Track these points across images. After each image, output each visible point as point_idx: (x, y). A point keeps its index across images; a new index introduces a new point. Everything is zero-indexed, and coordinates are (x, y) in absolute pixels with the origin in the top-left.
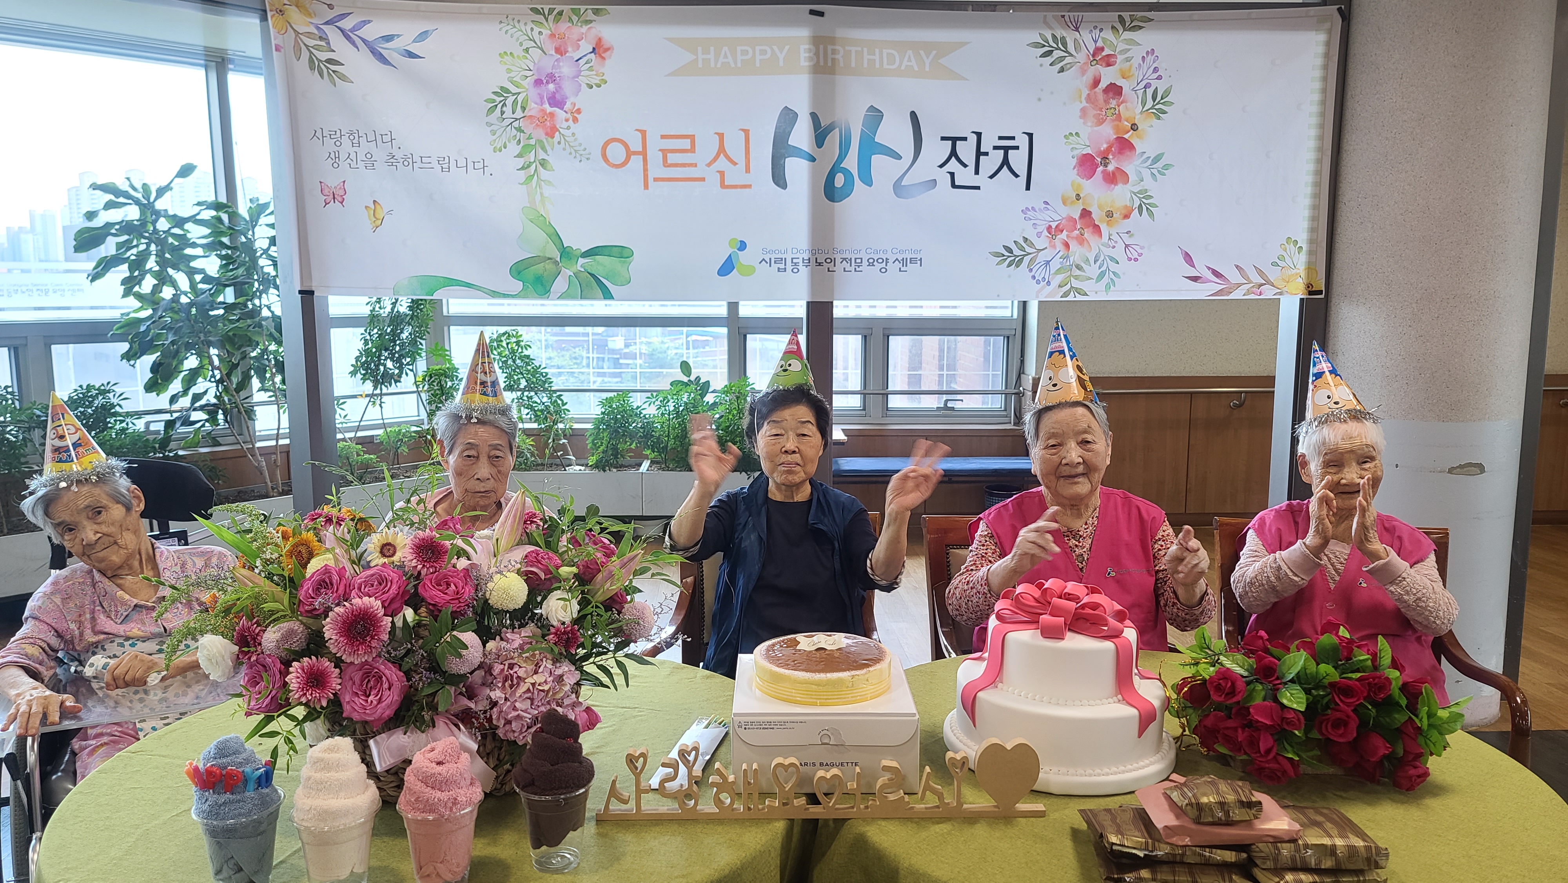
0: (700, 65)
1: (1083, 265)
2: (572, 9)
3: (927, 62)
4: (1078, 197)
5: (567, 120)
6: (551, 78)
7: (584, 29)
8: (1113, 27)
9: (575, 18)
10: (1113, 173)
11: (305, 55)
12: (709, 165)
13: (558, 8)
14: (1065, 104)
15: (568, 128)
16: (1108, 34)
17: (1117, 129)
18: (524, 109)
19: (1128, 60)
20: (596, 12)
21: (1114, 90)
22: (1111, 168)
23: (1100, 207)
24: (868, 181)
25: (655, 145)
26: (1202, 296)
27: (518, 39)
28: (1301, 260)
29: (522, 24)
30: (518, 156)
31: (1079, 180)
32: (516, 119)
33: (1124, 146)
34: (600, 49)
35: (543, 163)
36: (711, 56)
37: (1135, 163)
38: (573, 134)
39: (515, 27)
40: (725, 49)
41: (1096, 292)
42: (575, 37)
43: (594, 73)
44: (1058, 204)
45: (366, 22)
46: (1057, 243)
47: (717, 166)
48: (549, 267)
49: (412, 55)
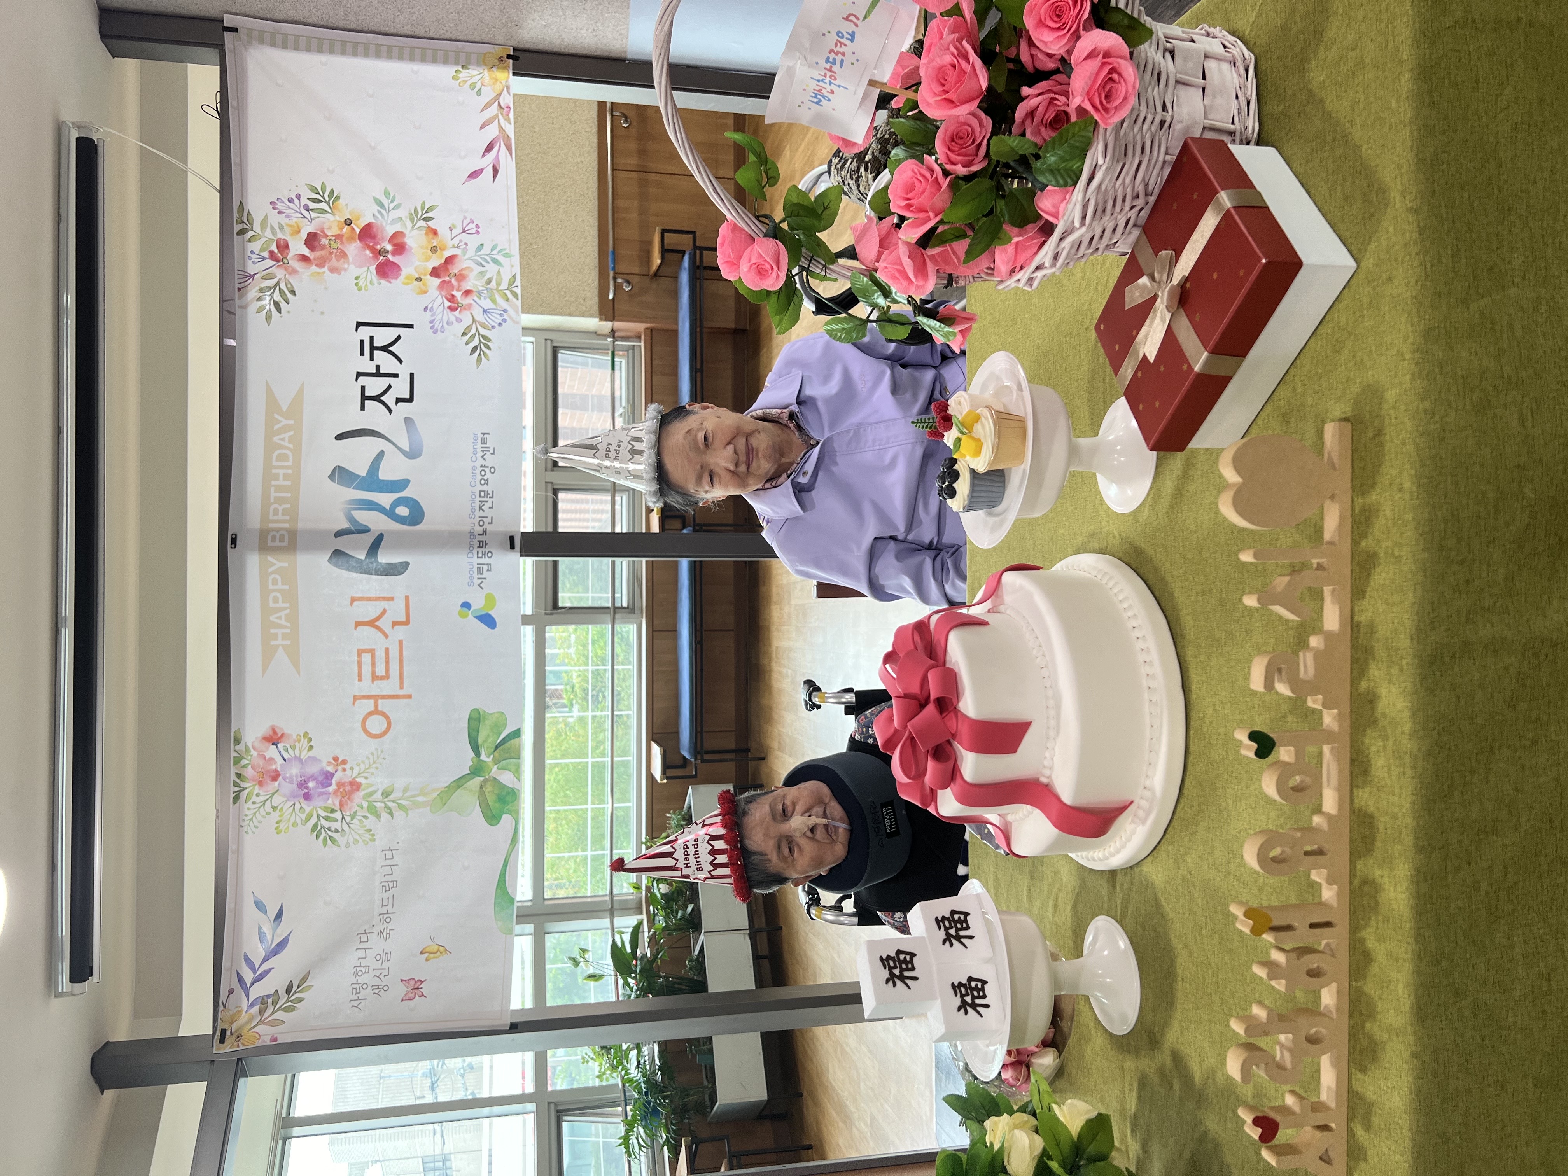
0: (288, 642)
1: (486, 278)
2: (234, 764)
3: (285, 422)
4: (419, 279)
5: (344, 770)
6: (302, 785)
7: (254, 753)
8: (249, 241)
9: (244, 762)
10: (394, 245)
11: (282, 1015)
12: (386, 636)
13: (233, 777)
14: (326, 288)
15: (352, 769)
16: (255, 246)
17: (351, 239)
18: (333, 811)
19: (282, 228)
20: (237, 741)
21: (312, 240)
22: (389, 247)
23: (428, 259)
24: (404, 484)
25: (367, 687)
26: (512, 164)
27: (263, 817)
29: (247, 812)
30: (378, 817)
31: (401, 278)
32: (343, 818)
33: (367, 234)
34: (274, 739)
35: (386, 794)
36: (280, 631)
37: (384, 224)
38: (358, 764)
39: (251, 820)
40: (272, 618)
41: (512, 267)
42: (261, 762)
43: (297, 744)
44: (425, 300)
45: (247, 960)
46: (466, 301)
47: (387, 628)
48: (489, 788)
49: (279, 915)
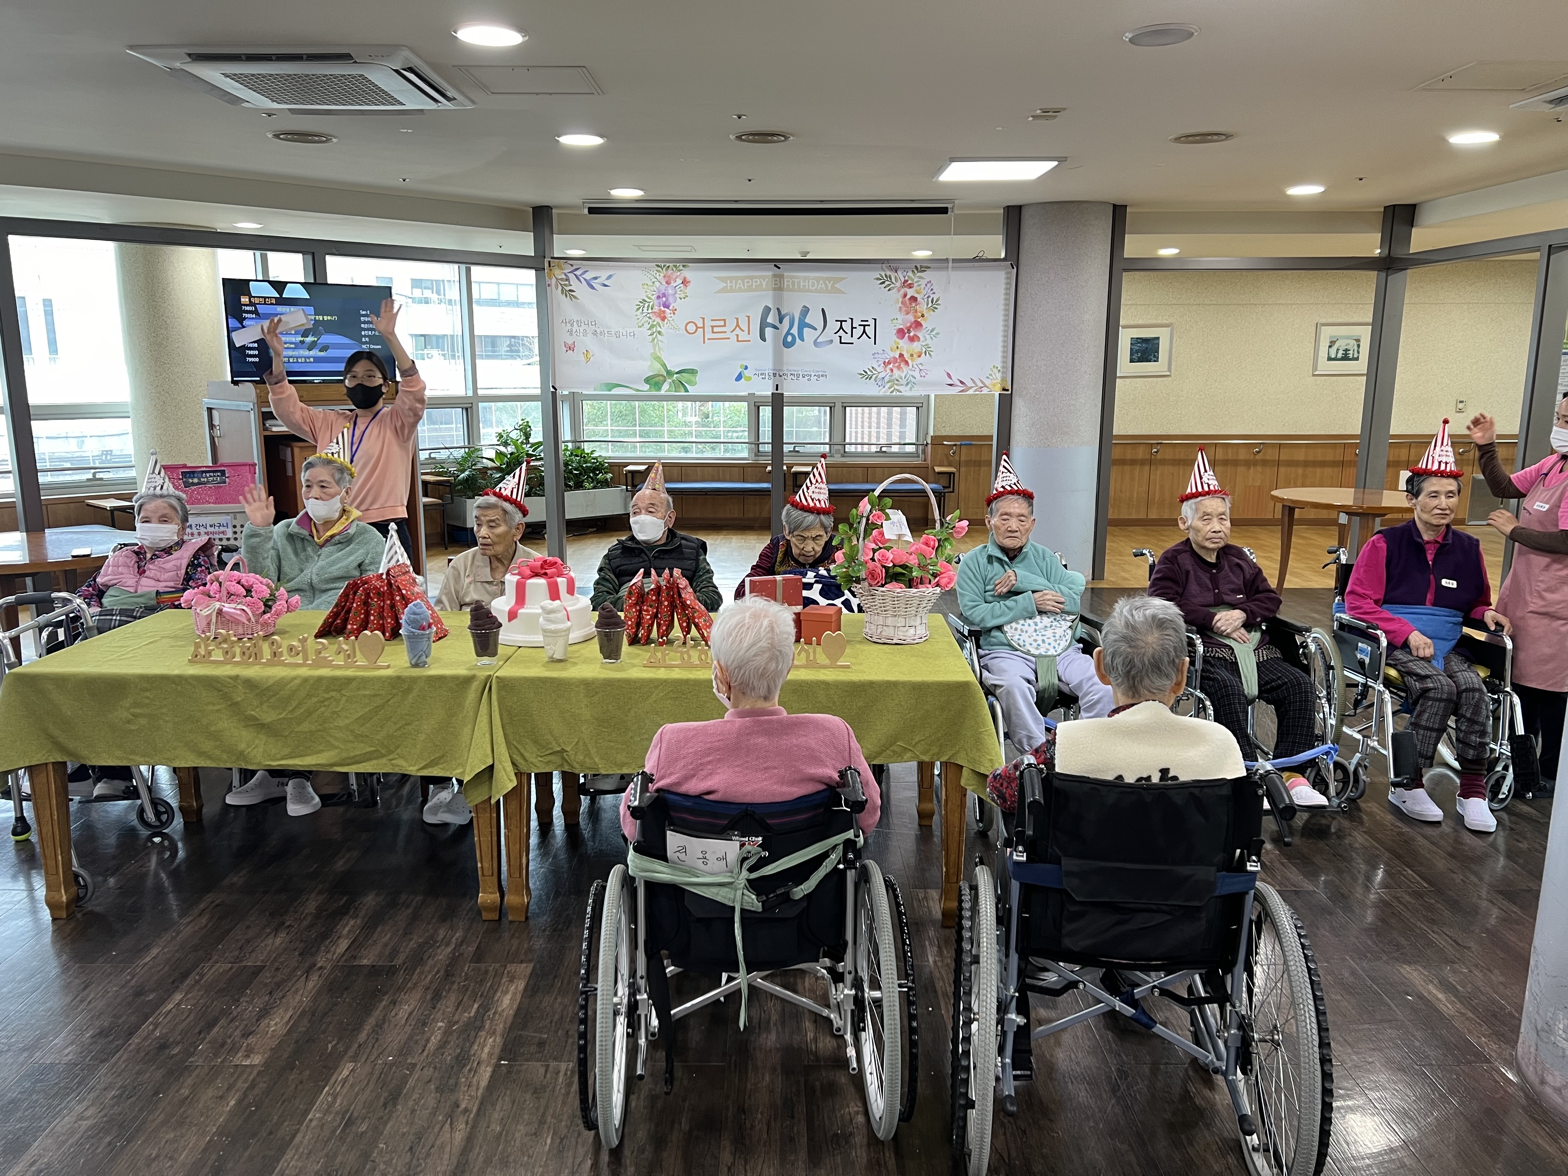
0: (729, 288)
1: (899, 379)
2: (674, 265)
3: (830, 286)
4: (897, 348)
5: (670, 314)
6: (664, 295)
7: (678, 274)
8: (912, 272)
9: (674, 269)
10: (913, 337)
11: (560, 288)
12: (732, 332)
13: (668, 265)
14: (891, 305)
15: (671, 317)
16: (910, 274)
17: (915, 317)
18: (652, 309)
19: (919, 285)
20: (684, 266)
21: (914, 299)
22: (912, 334)
23: (907, 352)
24: (802, 339)
25: (708, 324)
26: (954, 393)
27: (650, 278)
28: (999, 376)
29: (652, 271)
30: (649, 329)
31: (897, 340)
32: (649, 313)
33: (918, 325)
34: (685, 282)
35: (659, 333)
36: (733, 285)
37: (923, 332)
38: (673, 320)
39: (649, 273)
40: (739, 281)
41: (905, 390)
42: (674, 277)
43: (682, 293)
44: (889, 351)
45: (586, 271)
46: (888, 369)
47: (735, 332)
48: (661, 378)
49: (605, 285)
